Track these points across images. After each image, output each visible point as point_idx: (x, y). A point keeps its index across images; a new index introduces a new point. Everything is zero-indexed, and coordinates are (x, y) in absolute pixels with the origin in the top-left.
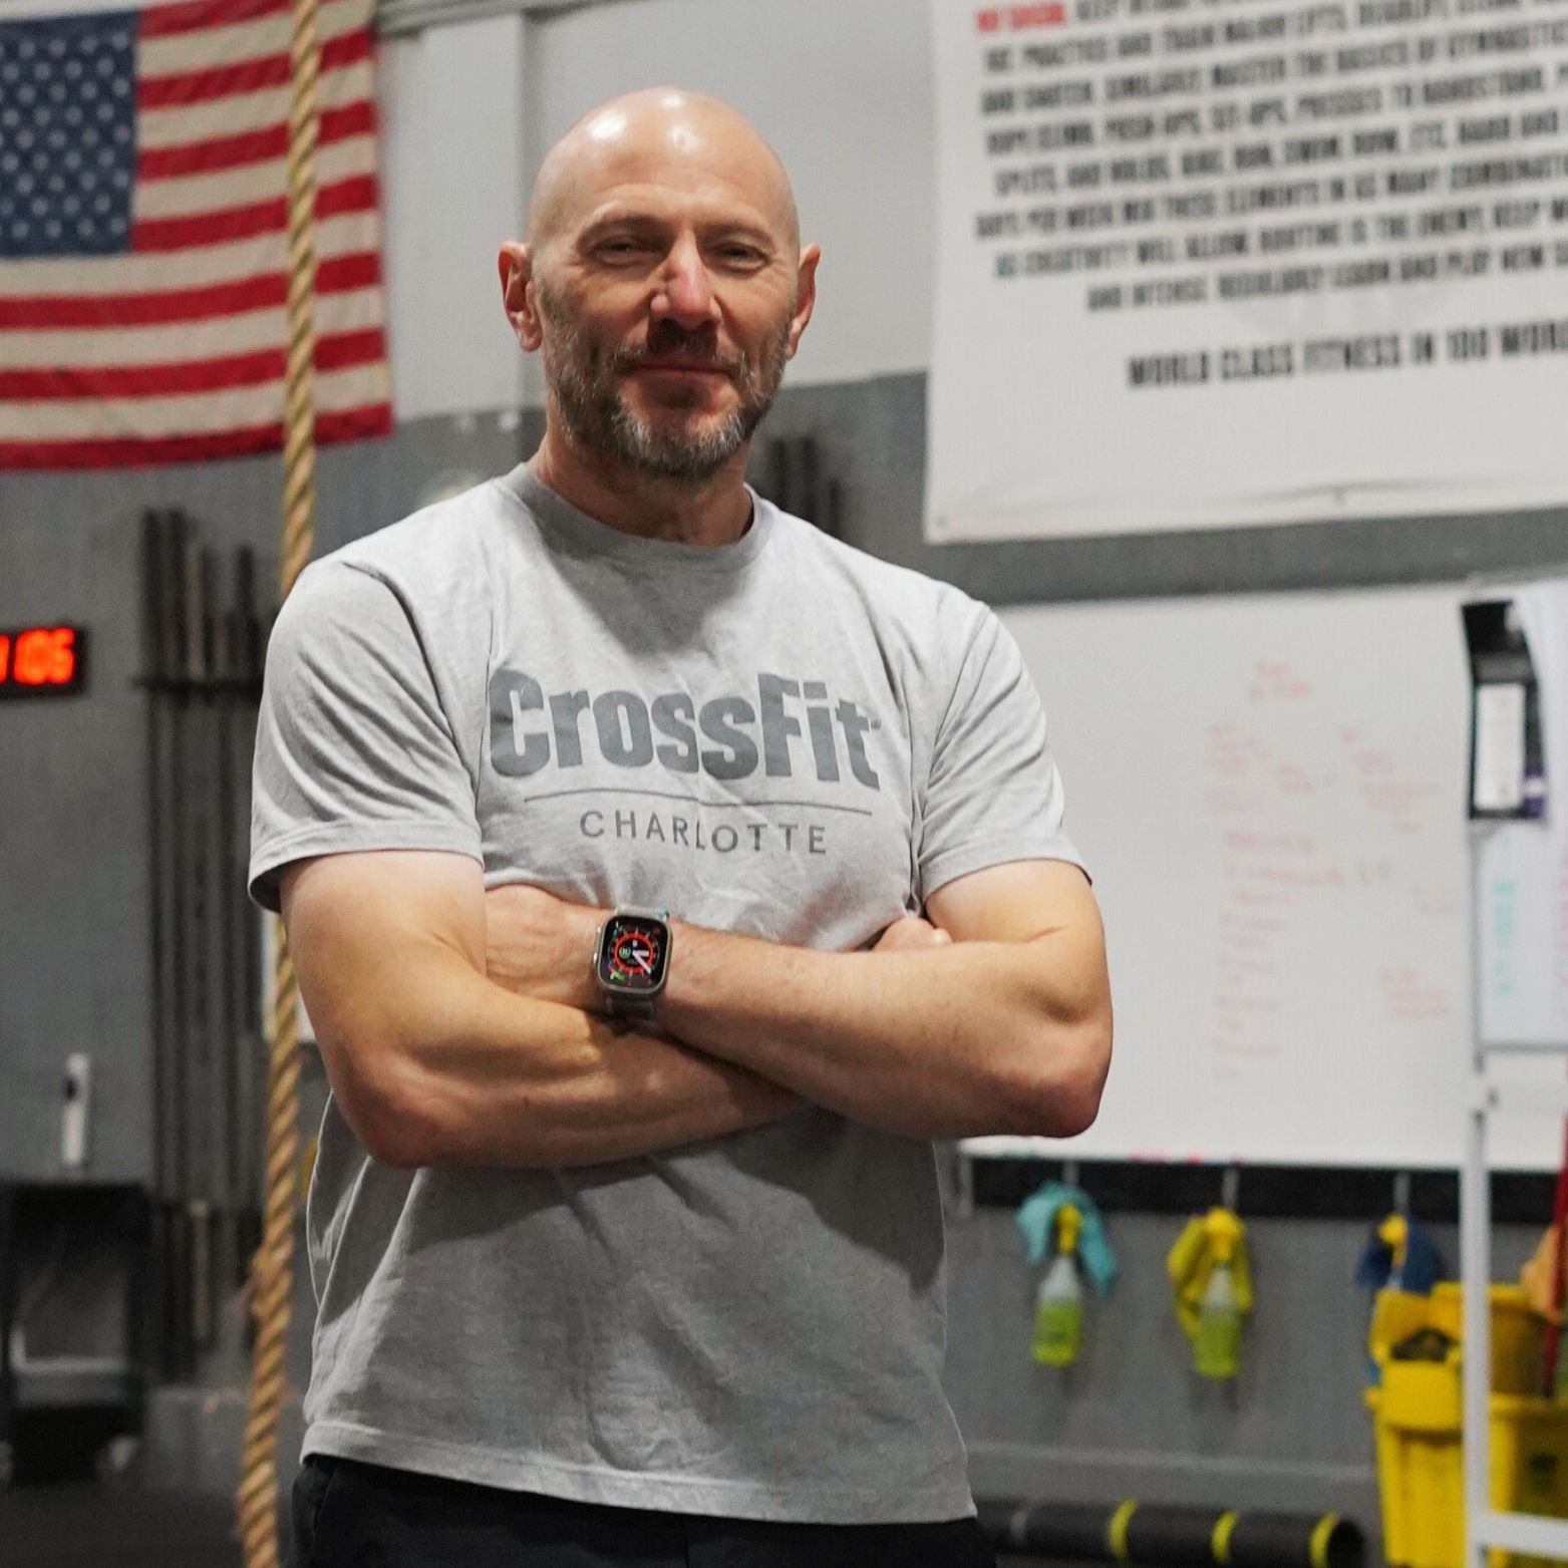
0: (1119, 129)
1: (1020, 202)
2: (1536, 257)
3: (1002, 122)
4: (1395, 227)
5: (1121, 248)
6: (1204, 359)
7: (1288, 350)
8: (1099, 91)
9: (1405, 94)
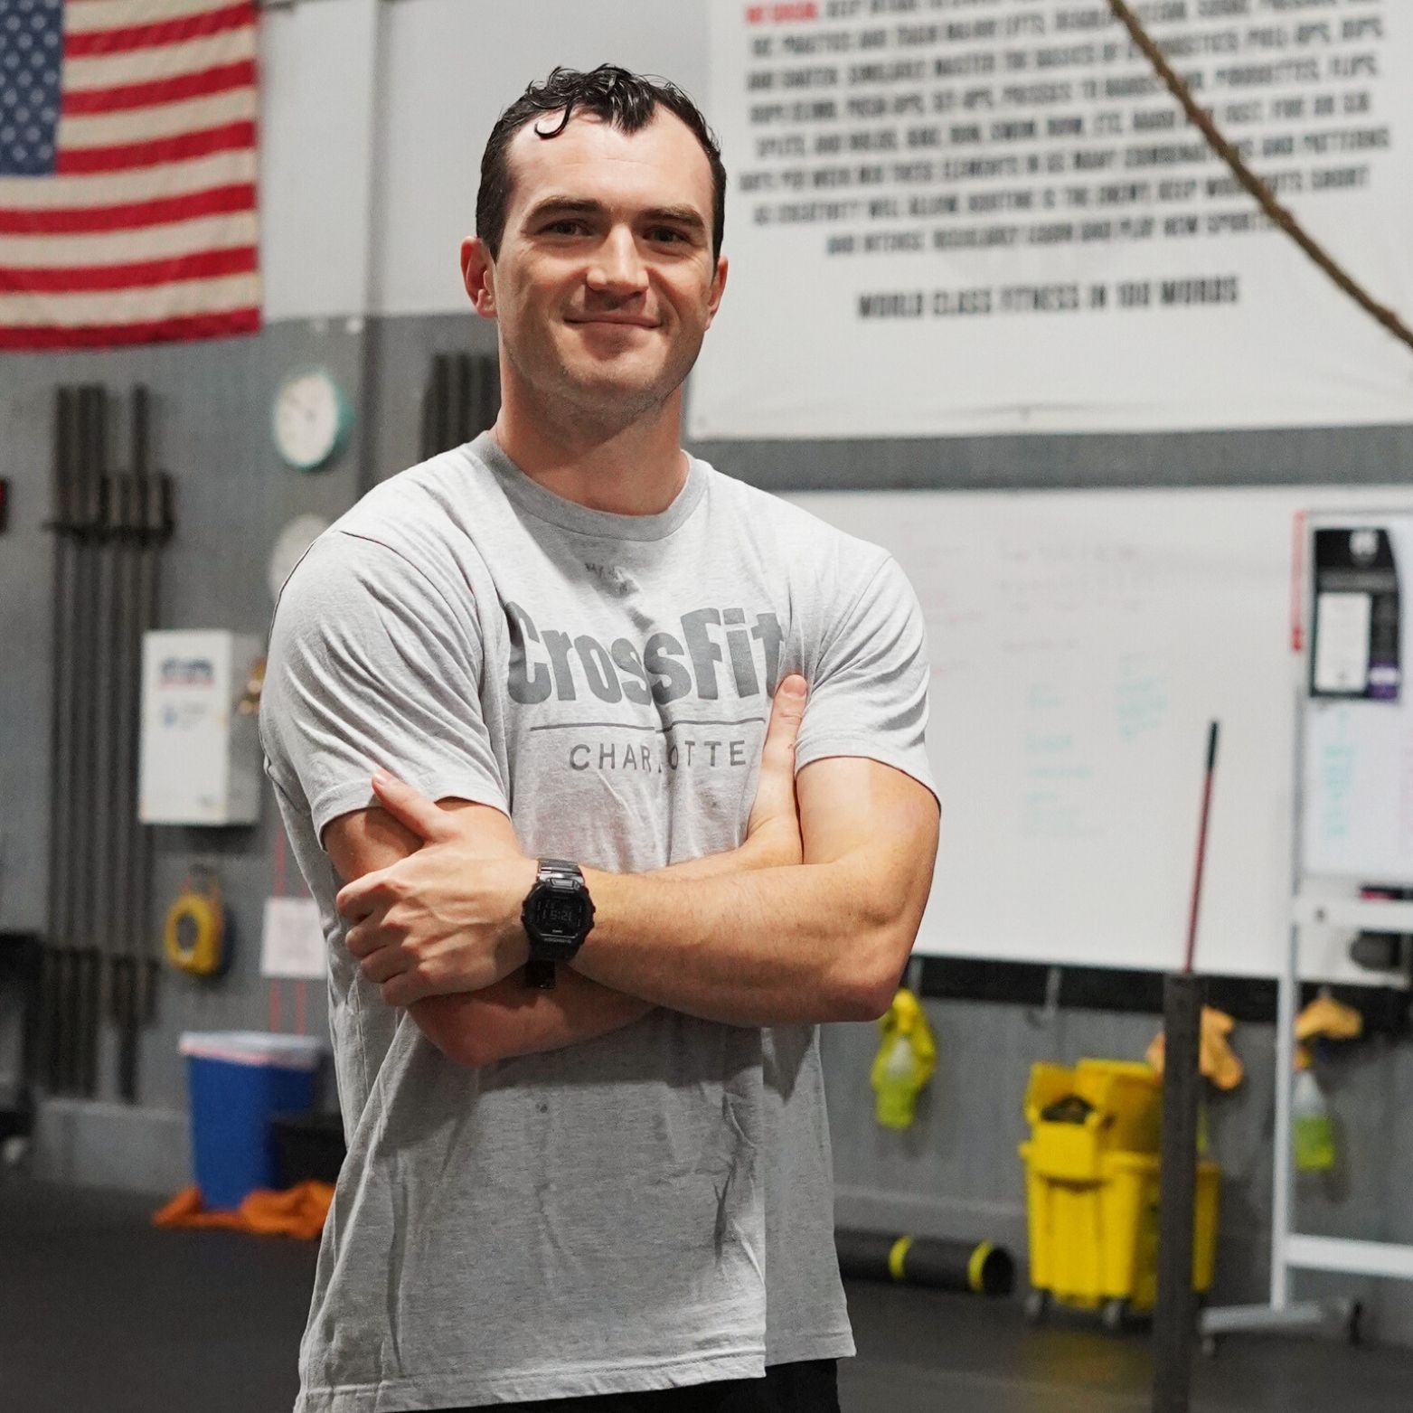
0: (857, 106)
1: (776, 164)
2: (1192, 225)
3: (764, 98)
4: (1079, 196)
5: (854, 205)
6: (920, 298)
7: (987, 294)
8: (843, 76)
9: (1091, 88)
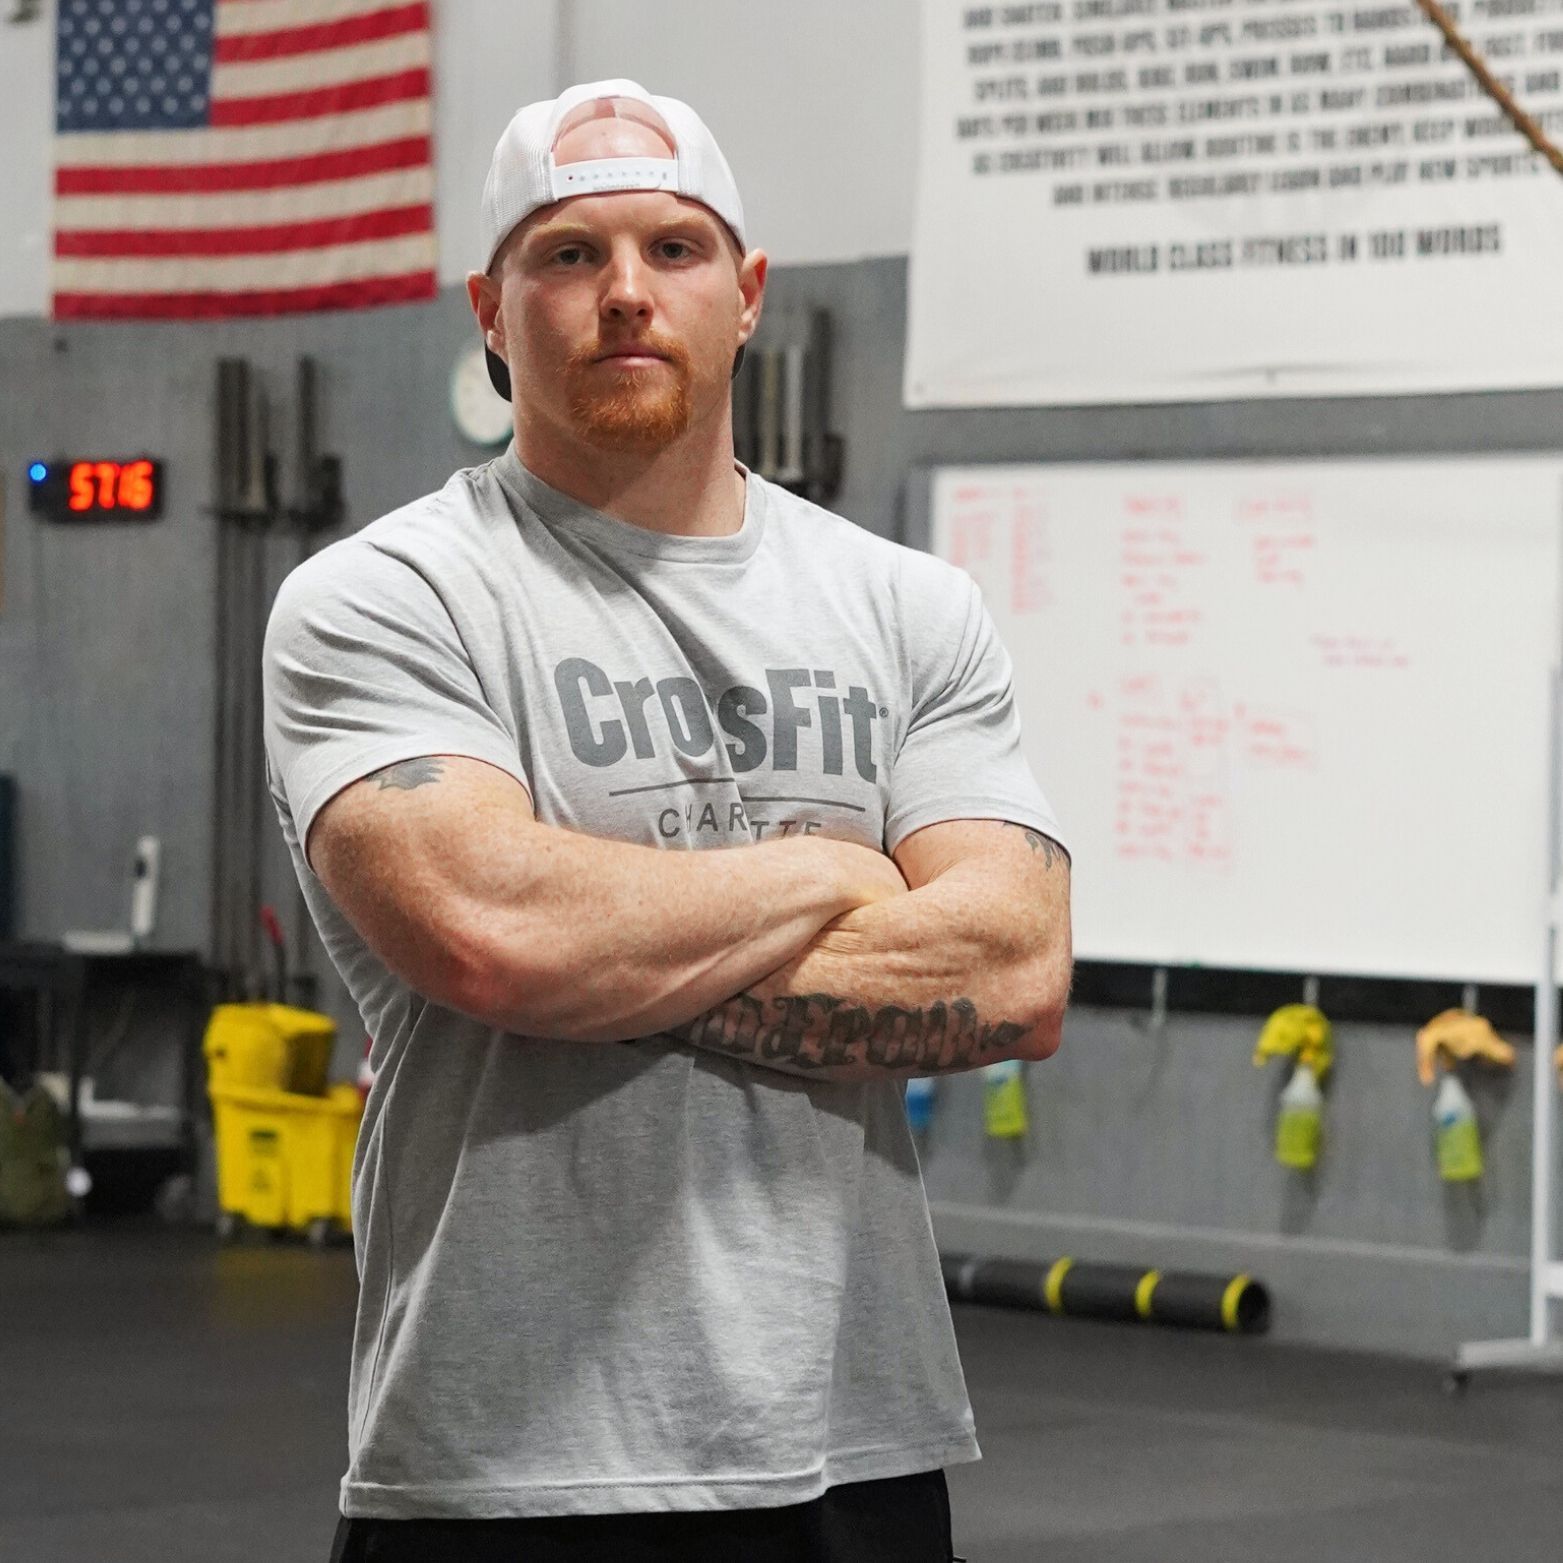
0: (1085, 45)
1: (996, 108)
2: (1449, 169)
3: (982, 36)
4: (1325, 139)
5: (1082, 151)
6: (1154, 251)
7: (1228, 246)
8: (1067, 11)
9: (1338, 21)
